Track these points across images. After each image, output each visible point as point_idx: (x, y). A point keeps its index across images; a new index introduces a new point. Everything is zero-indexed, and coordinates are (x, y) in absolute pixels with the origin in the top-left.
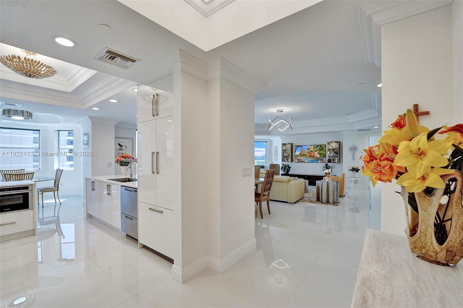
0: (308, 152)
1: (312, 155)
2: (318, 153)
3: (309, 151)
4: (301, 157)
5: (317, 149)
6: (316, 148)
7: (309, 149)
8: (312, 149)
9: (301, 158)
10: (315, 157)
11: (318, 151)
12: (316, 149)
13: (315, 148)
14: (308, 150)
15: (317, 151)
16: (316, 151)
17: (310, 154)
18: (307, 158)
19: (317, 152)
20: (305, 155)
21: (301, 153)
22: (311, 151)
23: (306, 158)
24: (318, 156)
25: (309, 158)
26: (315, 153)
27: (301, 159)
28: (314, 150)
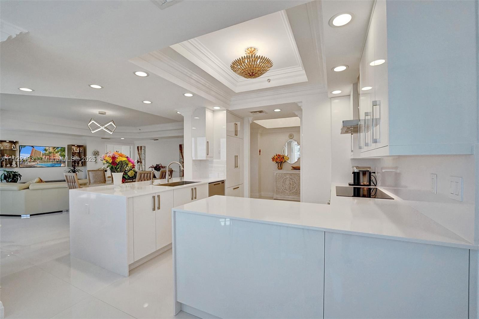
3: (47, 152)
7: (46, 150)
8: (51, 150)
11: (60, 152)
12: (57, 150)
14: (45, 152)
15: (58, 152)
16: (56, 153)
19: (59, 154)
22: (50, 153)
26: (56, 154)
28: (54, 151)
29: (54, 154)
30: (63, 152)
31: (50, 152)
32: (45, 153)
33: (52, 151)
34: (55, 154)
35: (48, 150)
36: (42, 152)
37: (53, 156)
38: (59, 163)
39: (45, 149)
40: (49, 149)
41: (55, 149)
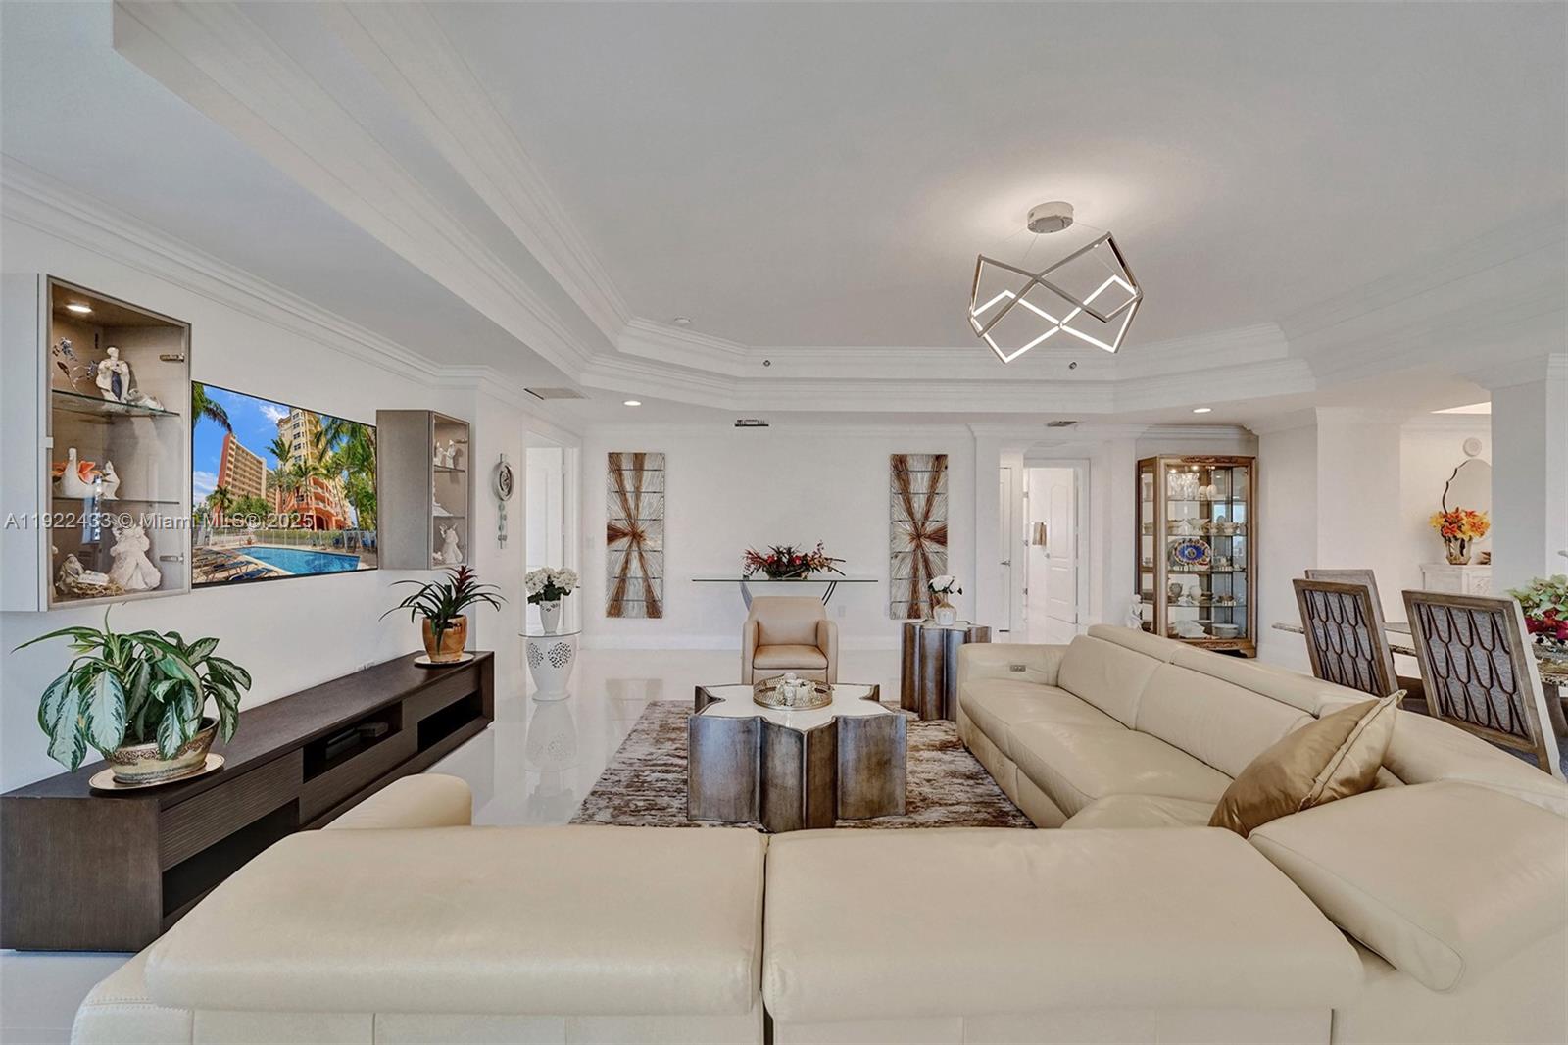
0: (276, 481)
1: (313, 504)
2: (348, 487)
3: (289, 467)
4: (232, 530)
5: (337, 449)
6: (330, 443)
7: (281, 451)
8: (303, 452)
9: (230, 542)
10: (334, 531)
11: (346, 472)
12: (330, 453)
13: (324, 441)
14: (280, 462)
15: (337, 466)
16: (333, 471)
17: (294, 501)
18: (279, 538)
19: (341, 480)
20: (263, 511)
21: (222, 492)
22: (302, 472)
23: (267, 538)
24: (351, 514)
25: (291, 539)
26: (330, 484)
27: (230, 554)
28: (321, 460)
29: (322, 480)
30: (359, 472)
31: (302, 463)
32: (280, 474)
33: (310, 462)
34: (326, 482)
35: (293, 452)
36: (263, 459)
37: (319, 498)
38: (344, 551)
39: (277, 444)
40: (295, 443)
41: (320, 446)
